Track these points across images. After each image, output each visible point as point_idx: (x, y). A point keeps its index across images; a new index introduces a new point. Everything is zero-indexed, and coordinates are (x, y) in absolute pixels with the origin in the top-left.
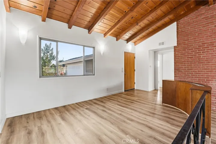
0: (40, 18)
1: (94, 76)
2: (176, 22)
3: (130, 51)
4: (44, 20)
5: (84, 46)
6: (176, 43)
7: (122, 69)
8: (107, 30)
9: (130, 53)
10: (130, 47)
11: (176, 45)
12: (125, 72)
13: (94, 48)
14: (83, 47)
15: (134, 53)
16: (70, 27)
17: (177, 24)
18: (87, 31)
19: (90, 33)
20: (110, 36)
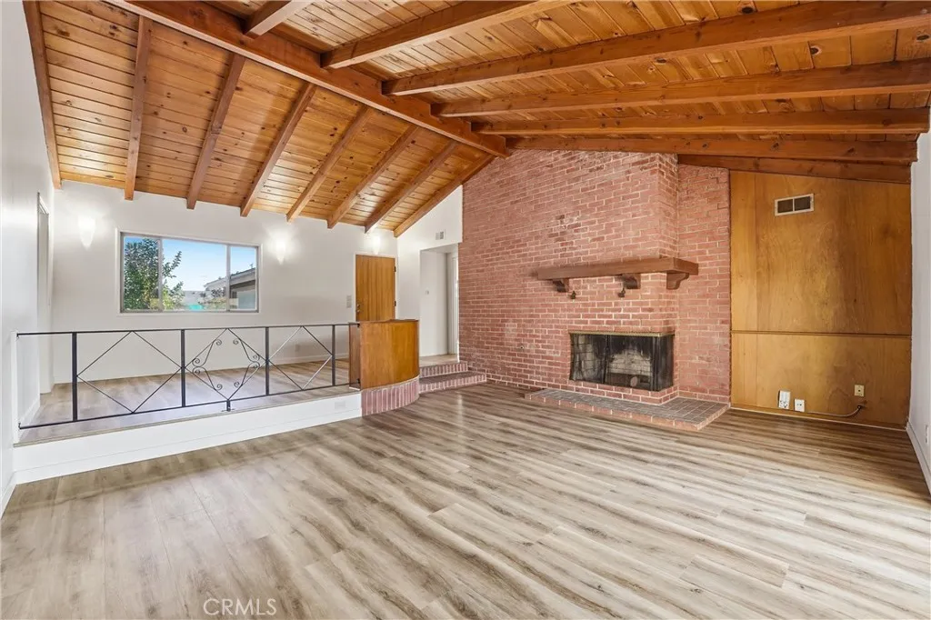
0: (120, 194)
1: (256, 314)
2: (461, 187)
3: (376, 253)
4: (130, 197)
5: (229, 245)
6: (461, 235)
7: (349, 298)
8: (290, 206)
9: (376, 257)
10: (375, 241)
11: (461, 241)
12: (358, 308)
13: (257, 247)
14: (226, 247)
15: (392, 256)
16: (191, 206)
17: (464, 190)
18: (238, 209)
19: (245, 215)
20: (304, 217)
